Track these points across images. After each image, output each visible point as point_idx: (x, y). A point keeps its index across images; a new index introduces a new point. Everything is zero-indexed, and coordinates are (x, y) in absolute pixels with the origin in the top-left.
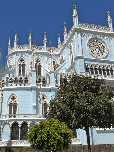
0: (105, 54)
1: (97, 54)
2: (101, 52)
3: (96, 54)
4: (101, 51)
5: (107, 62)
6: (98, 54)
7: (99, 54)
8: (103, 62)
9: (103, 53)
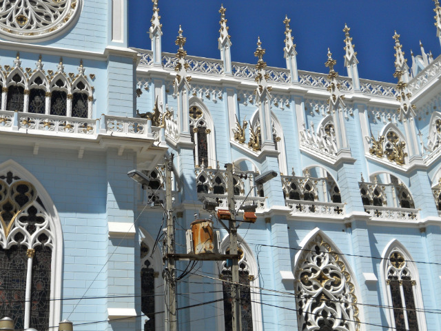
0: (58, 24)
1: (14, 20)
2: (41, 14)
3: (11, 19)
4: (39, 6)
5: (62, 57)
6: (21, 19)
7: (28, 21)
8: (41, 56)
9: (48, 17)
